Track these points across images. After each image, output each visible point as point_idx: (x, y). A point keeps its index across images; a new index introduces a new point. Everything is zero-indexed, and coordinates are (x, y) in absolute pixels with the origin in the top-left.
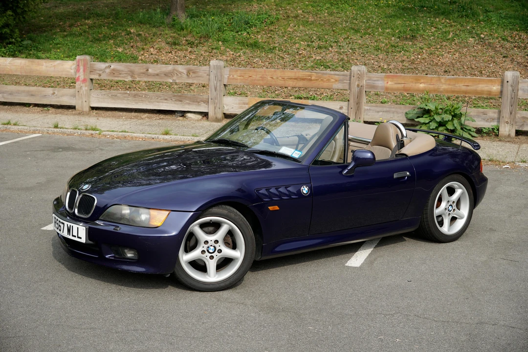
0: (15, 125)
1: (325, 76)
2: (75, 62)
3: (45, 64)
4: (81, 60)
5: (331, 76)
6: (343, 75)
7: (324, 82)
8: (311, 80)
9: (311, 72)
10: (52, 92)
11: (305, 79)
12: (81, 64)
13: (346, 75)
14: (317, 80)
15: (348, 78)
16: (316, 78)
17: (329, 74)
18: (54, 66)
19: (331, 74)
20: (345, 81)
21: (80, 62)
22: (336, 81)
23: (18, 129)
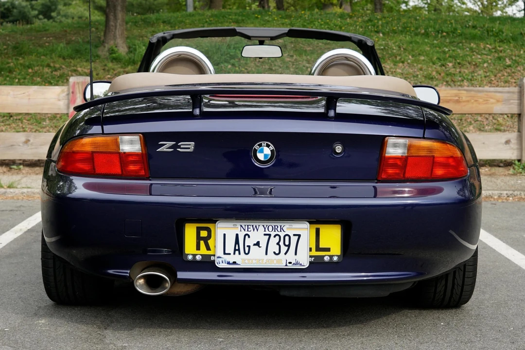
0: (9, 187)
1: (479, 94)
2: (65, 88)
3: (12, 93)
4: (78, 83)
5: (490, 94)
6: (509, 92)
7: (479, 104)
8: (458, 102)
9: (459, 90)
10: (24, 139)
11: (450, 100)
12: (78, 91)
13: (513, 93)
14: (468, 101)
15: (516, 96)
16: (468, 99)
17: (487, 92)
18: (29, 95)
19: (490, 92)
20: (512, 101)
21: (77, 86)
22: (498, 101)
23: (22, 193)
